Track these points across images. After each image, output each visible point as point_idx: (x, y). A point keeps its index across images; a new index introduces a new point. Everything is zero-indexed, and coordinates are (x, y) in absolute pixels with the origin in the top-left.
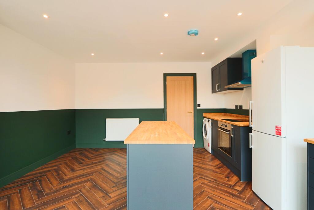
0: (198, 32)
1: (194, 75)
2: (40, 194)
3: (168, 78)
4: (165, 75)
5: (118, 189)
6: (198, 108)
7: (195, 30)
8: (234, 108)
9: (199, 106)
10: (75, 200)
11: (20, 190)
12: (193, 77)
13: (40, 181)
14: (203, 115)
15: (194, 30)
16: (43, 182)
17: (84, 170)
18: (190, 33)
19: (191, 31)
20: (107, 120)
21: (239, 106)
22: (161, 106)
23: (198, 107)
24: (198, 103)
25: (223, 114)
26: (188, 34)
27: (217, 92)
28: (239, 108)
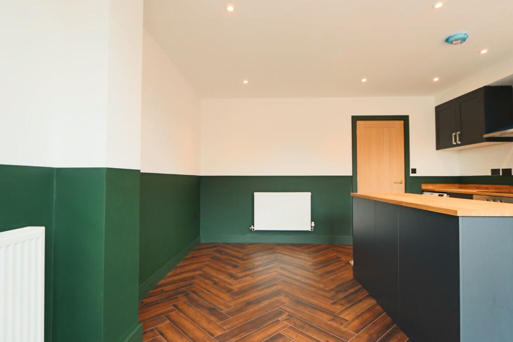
0: (468, 37)
1: (405, 119)
2: (216, 313)
3: (359, 123)
4: (355, 119)
5: (344, 308)
6: (412, 175)
7: (465, 33)
8: (489, 174)
9: (414, 171)
10: (288, 324)
12: (402, 122)
13: (195, 293)
14: (421, 187)
15: (461, 34)
16: (202, 295)
17: (252, 276)
18: (451, 39)
19: (455, 35)
20: (257, 195)
21: (503, 170)
22: (349, 172)
23: (412, 173)
24: (412, 167)
25: (457, 185)
26: (447, 40)
27: (454, 146)
28: (501, 174)
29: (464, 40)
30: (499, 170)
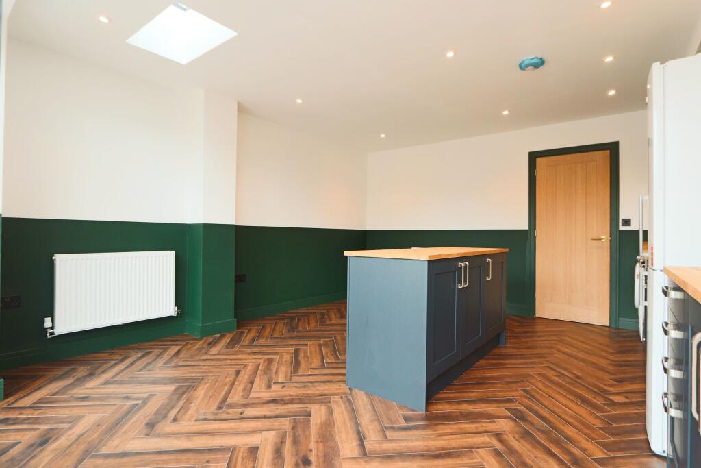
0: (541, 58)
1: (612, 148)
2: (292, 329)
3: (539, 160)
4: (533, 157)
10: (322, 342)
11: (276, 323)
12: (608, 152)
13: (299, 320)
16: (300, 324)
18: (523, 65)
19: (523, 62)
23: (623, 225)
29: (542, 62)
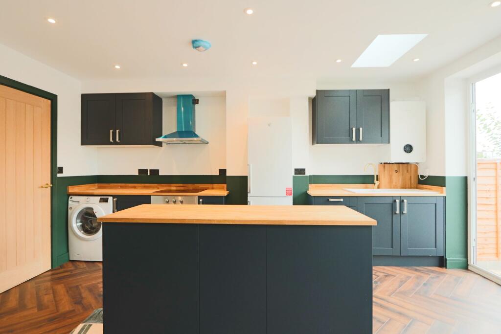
1: (53, 99)
6: (59, 175)
21: (150, 170)
26: (194, 42)
27: (111, 144)
28: (149, 174)
30: (146, 170)
